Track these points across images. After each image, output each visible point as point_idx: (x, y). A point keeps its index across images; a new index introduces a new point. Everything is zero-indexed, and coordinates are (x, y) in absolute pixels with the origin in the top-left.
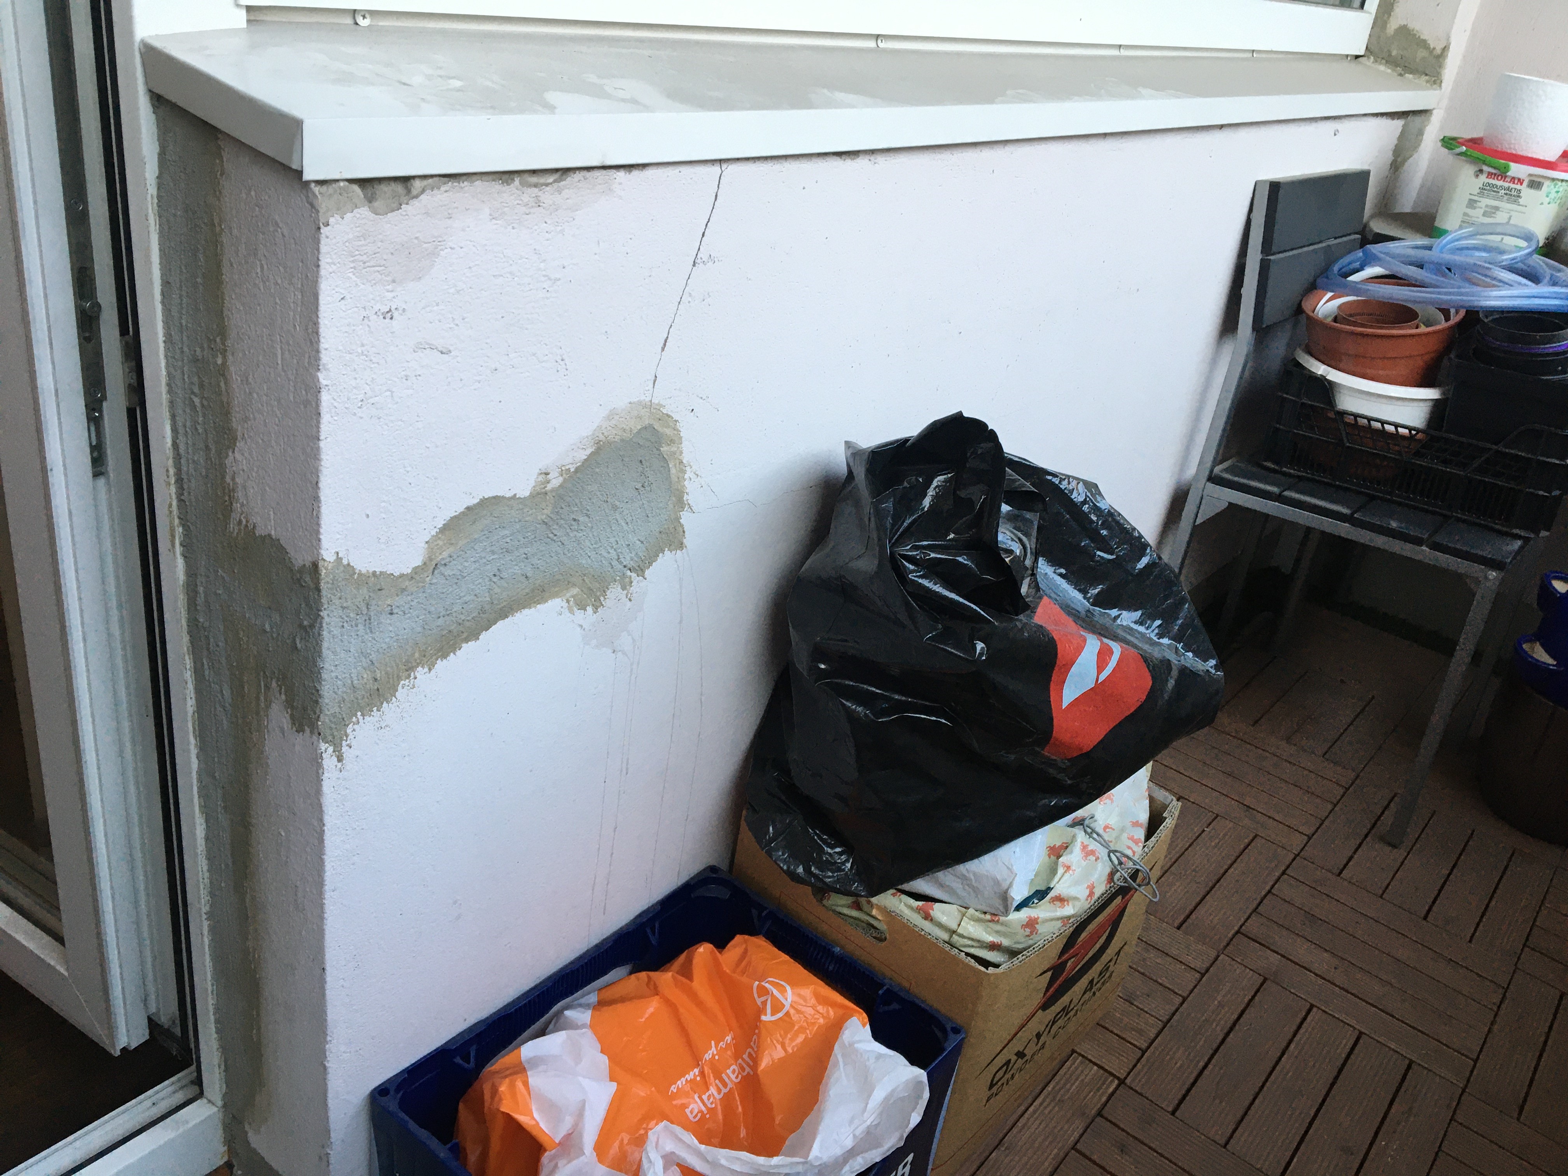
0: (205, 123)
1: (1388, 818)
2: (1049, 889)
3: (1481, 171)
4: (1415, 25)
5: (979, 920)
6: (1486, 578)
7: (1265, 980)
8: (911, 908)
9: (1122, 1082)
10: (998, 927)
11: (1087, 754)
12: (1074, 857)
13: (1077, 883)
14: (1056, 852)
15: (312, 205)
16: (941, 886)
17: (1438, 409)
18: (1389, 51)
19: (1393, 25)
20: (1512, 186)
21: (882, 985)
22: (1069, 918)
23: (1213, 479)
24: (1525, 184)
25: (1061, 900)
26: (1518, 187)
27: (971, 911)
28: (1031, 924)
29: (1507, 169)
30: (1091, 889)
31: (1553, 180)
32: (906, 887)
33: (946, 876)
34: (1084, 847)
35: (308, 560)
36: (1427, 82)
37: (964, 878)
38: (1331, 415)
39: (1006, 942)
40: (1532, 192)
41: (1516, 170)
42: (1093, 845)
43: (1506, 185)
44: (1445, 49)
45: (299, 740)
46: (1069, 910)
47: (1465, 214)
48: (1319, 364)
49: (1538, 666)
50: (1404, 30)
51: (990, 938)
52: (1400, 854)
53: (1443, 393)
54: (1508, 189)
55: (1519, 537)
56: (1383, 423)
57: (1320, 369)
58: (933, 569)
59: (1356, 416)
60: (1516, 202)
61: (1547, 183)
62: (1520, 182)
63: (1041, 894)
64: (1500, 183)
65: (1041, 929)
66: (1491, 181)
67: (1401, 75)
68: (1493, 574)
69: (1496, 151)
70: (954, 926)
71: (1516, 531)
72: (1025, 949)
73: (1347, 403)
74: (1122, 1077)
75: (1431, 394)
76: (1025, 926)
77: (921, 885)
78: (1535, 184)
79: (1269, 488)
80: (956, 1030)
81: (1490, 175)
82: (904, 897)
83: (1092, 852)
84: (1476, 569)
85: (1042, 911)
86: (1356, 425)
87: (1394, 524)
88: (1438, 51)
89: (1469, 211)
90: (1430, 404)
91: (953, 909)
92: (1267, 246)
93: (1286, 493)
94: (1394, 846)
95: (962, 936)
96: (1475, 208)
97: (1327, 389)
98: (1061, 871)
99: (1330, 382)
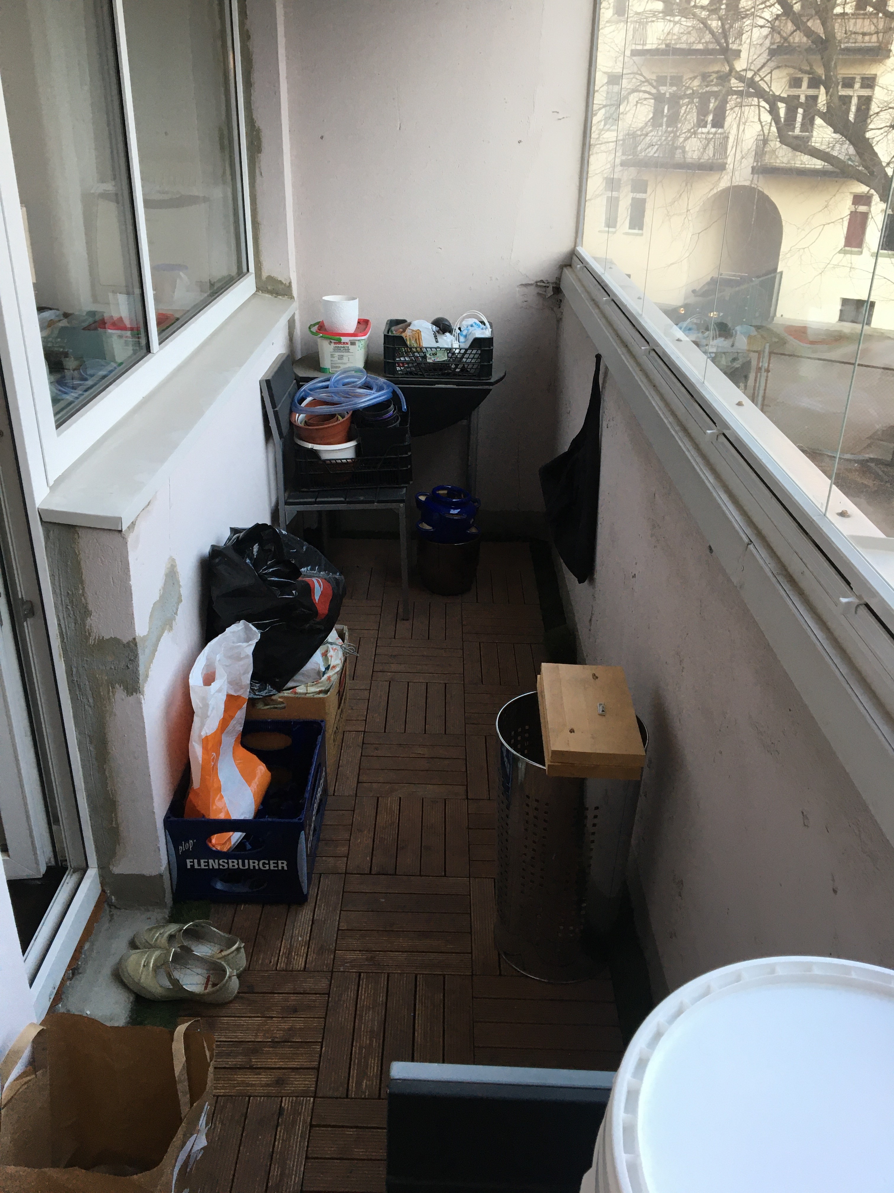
0: (69, 525)
1: (401, 610)
2: (329, 666)
3: (331, 342)
4: (274, 275)
5: (313, 685)
6: (400, 506)
7: (390, 682)
8: (288, 693)
9: (365, 732)
10: (319, 685)
11: (327, 615)
12: (331, 653)
13: (336, 660)
14: (325, 655)
15: (124, 538)
16: (295, 681)
17: (357, 448)
18: (267, 288)
19: (265, 275)
20: (345, 346)
21: (291, 722)
22: (338, 671)
23: (287, 503)
24: (349, 343)
25: (334, 667)
26: (347, 346)
27: (309, 684)
28: (329, 678)
29: (341, 339)
30: (341, 659)
31: (359, 340)
32: (285, 688)
33: (297, 677)
34: (332, 649)
35: (130, 639)
36: (288, 298)
37: (303, 674)
38: (321, 463)
39: (323, 688)
40: (353, 346)
41: (344, 339)
42: (334, 647)
43: (342, 346)
44: (290, 283)
45: (131, 699)
46: (338, 669)
47: (331, 361)
48: (308, 443)
49: (427, 531)
50: (270, 278)
51: (318, 690)
52: (411, 621)
53: (357, 441)
54: (344, 347)
55: (403, 487)
56: (341, 460)
57: (310, 446)
58: (273, 574)
59: (330, 460)
60: (348, 352)
61: (357, 342)
62: (347, 343)
63: (327, 668)
64: (340, 345)
65: (332, 679)
66: (336, 345)
67: (276, 297)
68: (402, 505)
69: (332, 333)
70: (306, 691)
71: (402, 485)
72: (330, 689)
73: (325, 456)
74: (363, 730)
75: (352, 444)
76: (327, 680)
77: (290, 684)
78: (353, 343)
79: (310, 500)
80: (322, 721)
81: (335, 343)
82: (284, 692)
83: (335, 649)
84: (394, 506)
85: (330, 673)
86: (331, 463)
87: (362, 498)
88: (288, 284)
89: (332, 359)
90: (353, 447)
91: (303, 686)
92: (274, 406)
93: (318, 500)
94: (408, 620)
95: (309, 693)
96: (334, 357)
97: (315, 454)
98: (330, 658)
99: (315, 450)
